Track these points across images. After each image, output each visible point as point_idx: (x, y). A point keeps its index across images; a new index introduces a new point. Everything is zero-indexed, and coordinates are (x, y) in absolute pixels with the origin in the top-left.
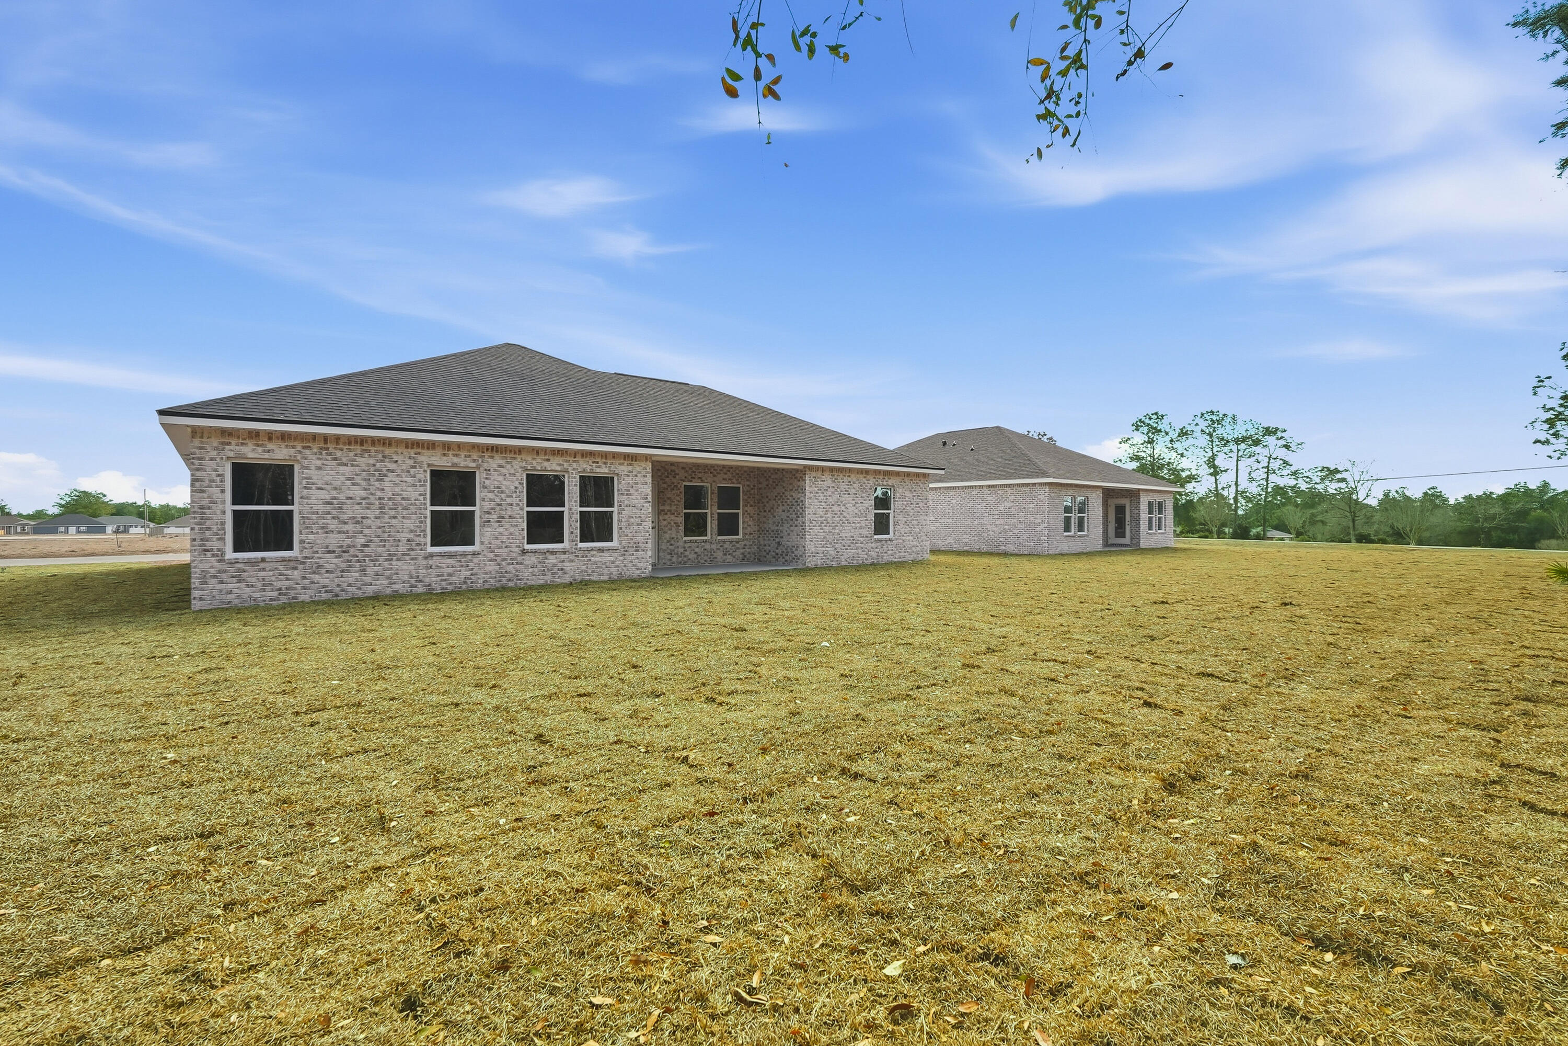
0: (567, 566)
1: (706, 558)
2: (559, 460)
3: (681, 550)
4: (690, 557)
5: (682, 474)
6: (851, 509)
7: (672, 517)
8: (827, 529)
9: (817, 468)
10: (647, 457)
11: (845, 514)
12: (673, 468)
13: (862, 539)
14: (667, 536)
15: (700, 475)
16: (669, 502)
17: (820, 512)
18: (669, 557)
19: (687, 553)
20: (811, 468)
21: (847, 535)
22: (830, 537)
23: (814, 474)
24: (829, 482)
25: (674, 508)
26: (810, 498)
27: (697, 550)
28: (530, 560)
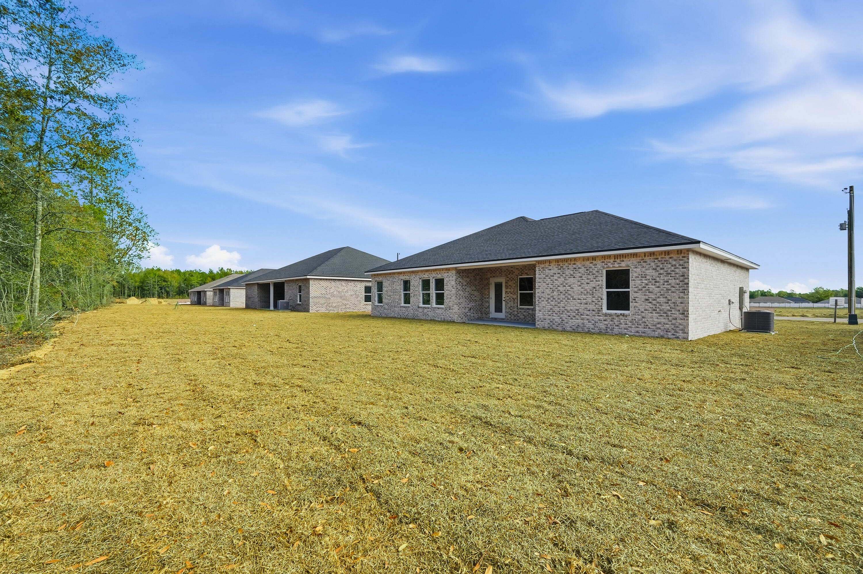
0: (429, 313)
1: (529, 319)
2: (427, 274)
3: (516, 313)
4: (521, 317)
5: (517, 272)
6: (576, 288)
7: (511, 295)
8: (552, 303)
9: (545, 262)
10: (453, 268)
11: (570, 292)
12: (512, 269)
13: (588, 313)
14: (509, 305)
15: (526, 271)
16: (510, 287)
17: (548, 291)
18: (510, 316)
19: (519, 315)
20: (539, 262)
21: (572, 308)
22: (556, 309)
23: (543, 266)
24: (556, 270)
25: (513, 290)
26: (539, 282)
27: (524, 314)
28: (420, 310)
